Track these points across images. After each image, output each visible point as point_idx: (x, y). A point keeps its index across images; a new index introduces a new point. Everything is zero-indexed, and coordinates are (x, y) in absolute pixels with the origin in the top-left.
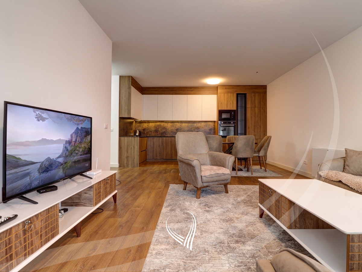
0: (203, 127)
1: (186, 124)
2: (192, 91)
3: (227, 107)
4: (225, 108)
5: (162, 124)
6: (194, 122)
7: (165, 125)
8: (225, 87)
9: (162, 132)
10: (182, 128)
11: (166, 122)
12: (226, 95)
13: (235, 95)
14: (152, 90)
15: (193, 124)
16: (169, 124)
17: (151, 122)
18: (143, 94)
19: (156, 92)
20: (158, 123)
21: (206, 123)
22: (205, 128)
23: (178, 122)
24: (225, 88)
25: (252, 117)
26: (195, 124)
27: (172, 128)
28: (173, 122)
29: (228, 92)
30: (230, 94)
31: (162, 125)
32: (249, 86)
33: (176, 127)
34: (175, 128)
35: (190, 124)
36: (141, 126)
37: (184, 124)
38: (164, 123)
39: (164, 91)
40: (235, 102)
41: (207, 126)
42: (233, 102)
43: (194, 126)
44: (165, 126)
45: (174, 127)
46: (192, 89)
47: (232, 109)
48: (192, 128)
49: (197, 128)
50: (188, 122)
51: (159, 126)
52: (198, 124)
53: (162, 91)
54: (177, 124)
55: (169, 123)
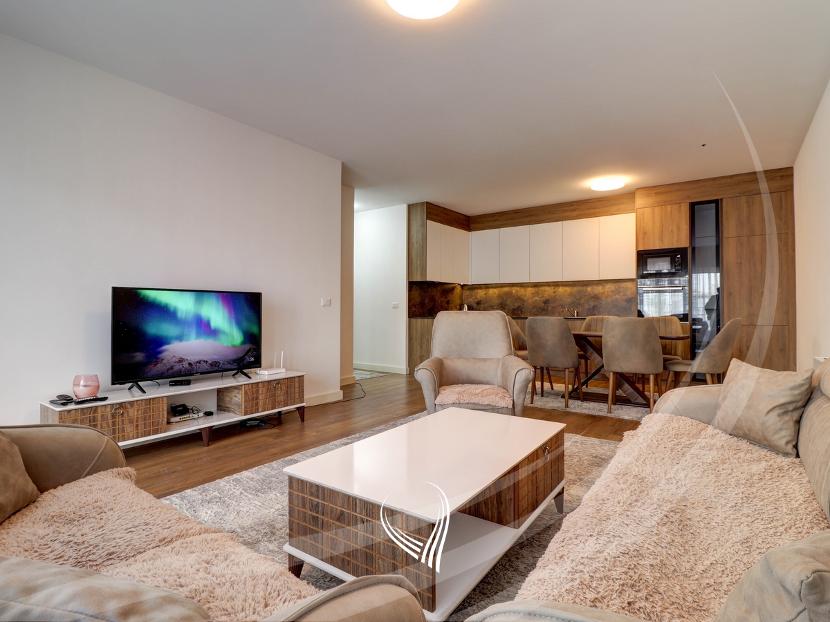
0: (610, 294)
1: (567, 288)
2: (574, 210)
3: (662, 241)
4: (656, 245)
5: (514, 290)
6: (586, 283)
7: (521, 291)
8: (655, 191)
9: (513, 307)
10: (558, 297)
11: (521, 286)
12: (657, 210)
13: (685, 210)
14: (488, 221)
15: (584, 288)
16: (529, 289)
17: (492, 287)
18: (470, 230)
19: (496, 223)
20: (506, 289)
21: (619, 284)
22: (614, 297)
23: (548, 284)
24: (656, 193)
25: (741, 263)
26: (589, 289)
27: (534, 299)
28: (536, 285)
29: (664, 204)
30: (669, 208)
31: (514, 292)
32: (732, 177)
33: (543, 297)
34: (542, 299)
35: (575, 289)
36: (472, 296)
37: (561, 289)
38: (518, 289)
39: (511, 219)
40: (685, 227)
41: (619, 292)
42: (679, 228)
43: (587, 293)
44: (519, 294)
45: (540, 296)
46: (573, 207)
47: (675, 246)
48: (581, 298)
49: (593, 297)
50: (571, 283)
51: (509, 294)
52: (595, 287)
53: (508, 219)
54: (547, 288)
55: (528, 286)
